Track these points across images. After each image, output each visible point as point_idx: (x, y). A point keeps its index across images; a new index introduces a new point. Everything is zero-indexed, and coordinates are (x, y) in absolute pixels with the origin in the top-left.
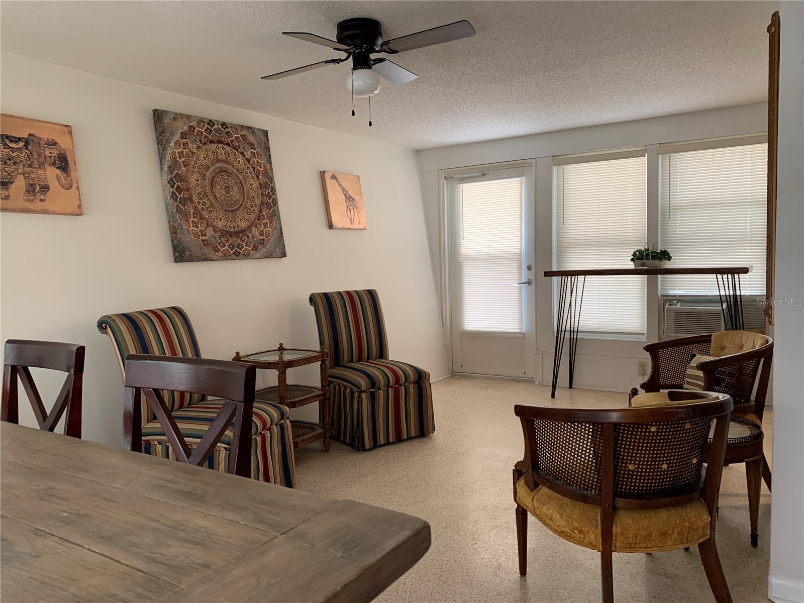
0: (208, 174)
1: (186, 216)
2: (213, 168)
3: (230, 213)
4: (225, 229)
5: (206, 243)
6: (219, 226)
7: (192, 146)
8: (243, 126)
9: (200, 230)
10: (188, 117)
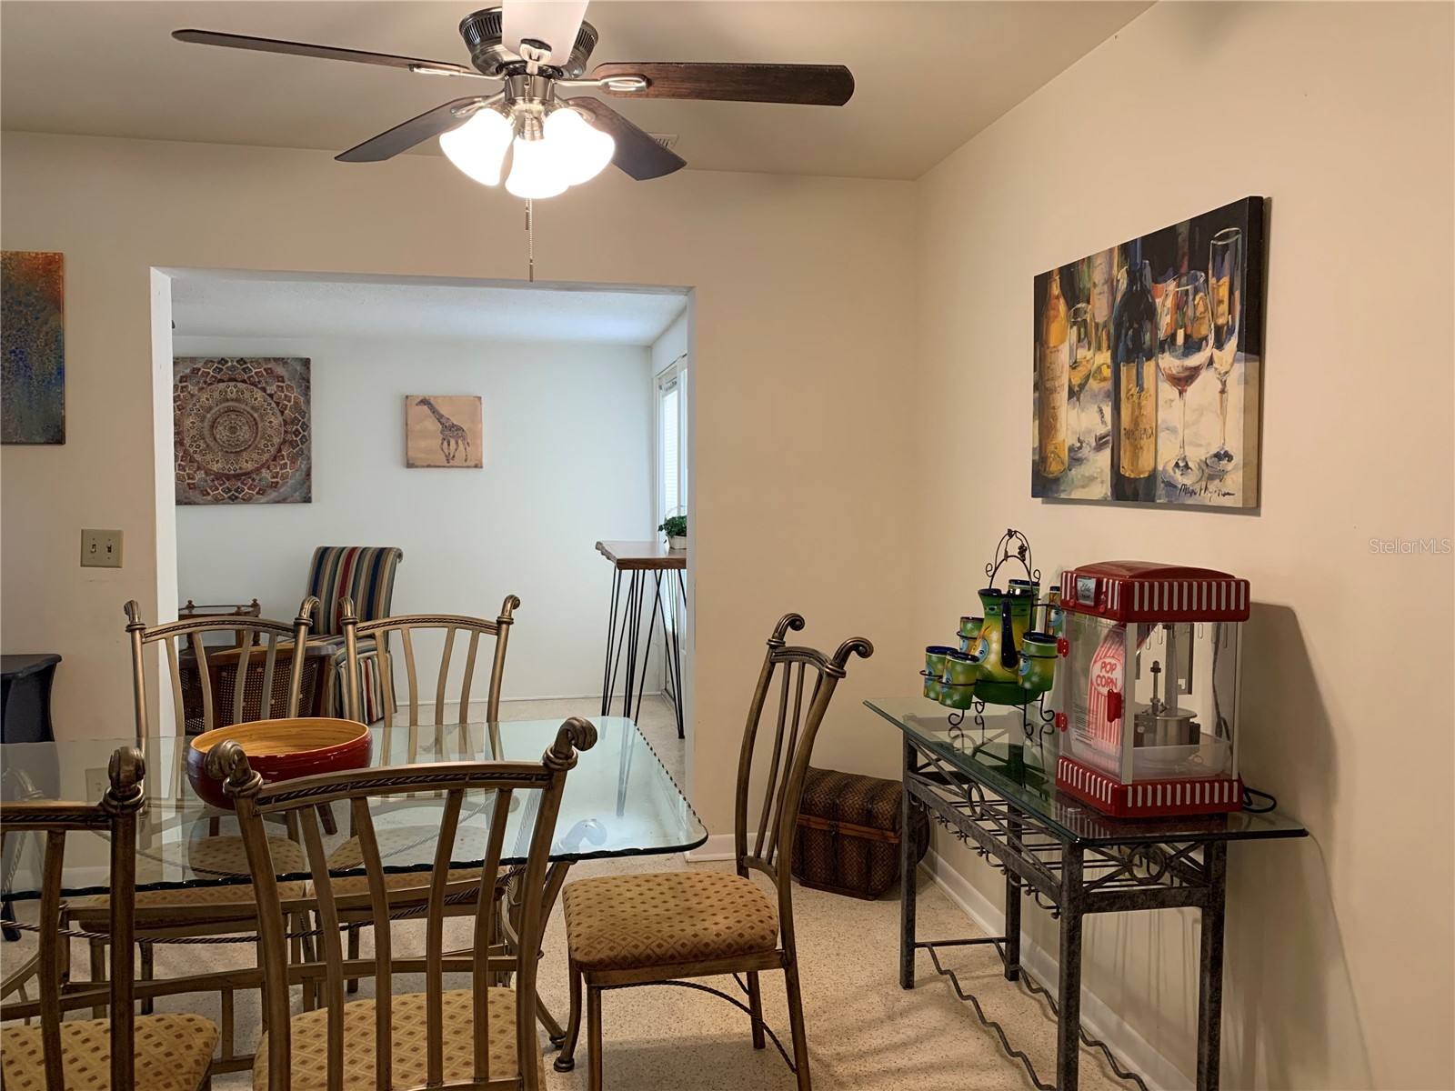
0: (209, 416)
2: (217, 408)
3: (232, 455)
4: (221, 471)
5: (192, 486)
6: (215, 469)
7: (193, 389)
8: (269, 359)
9: (188, 474)
10: (193, 360)
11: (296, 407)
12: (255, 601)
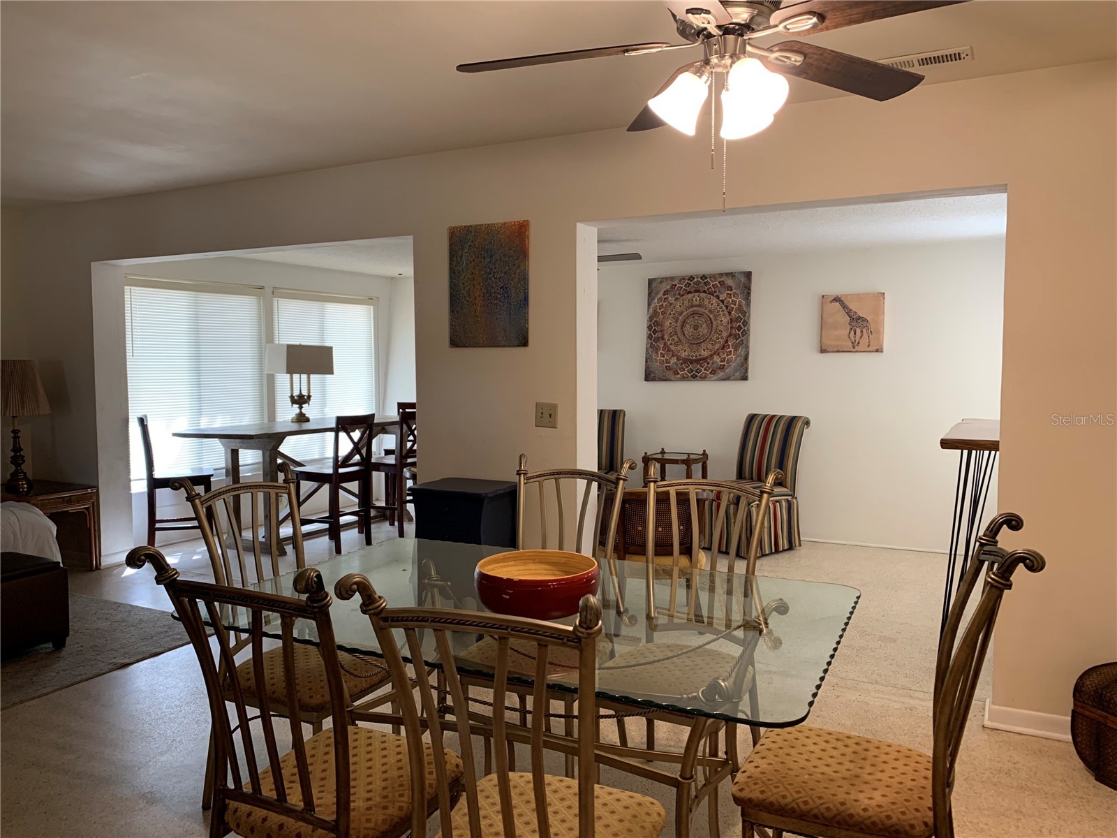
0: (681, 318)
1: (656, 349)
2: (687, 312)
3: (695, 346)
4: (687, 357)
5: (668, 368)
6: (683, 356)
7: (671, 299)
8: (722, 274)
9: (666, 359)
10: (672, 278)
11: (740, 309)
12: (704, 451)
